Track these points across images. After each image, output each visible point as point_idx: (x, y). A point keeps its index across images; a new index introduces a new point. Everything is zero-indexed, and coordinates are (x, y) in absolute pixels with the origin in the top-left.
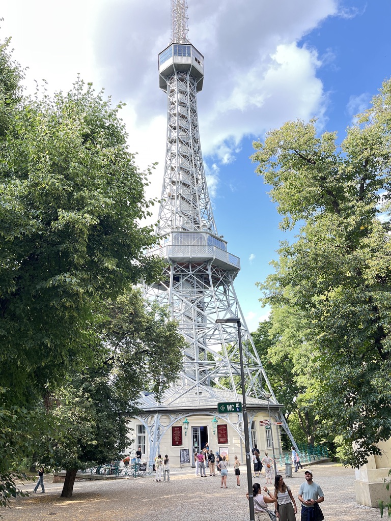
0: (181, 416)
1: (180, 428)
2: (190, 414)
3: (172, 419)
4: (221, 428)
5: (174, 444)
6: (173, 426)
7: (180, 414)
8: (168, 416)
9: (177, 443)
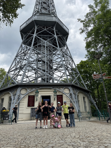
0: (34, 89)
1: (34, 97)
2: (40, 88)
3: (28, 90)
4: (59, 96)
5: (29, 106)
6: (29, 95)
7: (34, 88)
8: (26, 90)
9: (31, 105)
